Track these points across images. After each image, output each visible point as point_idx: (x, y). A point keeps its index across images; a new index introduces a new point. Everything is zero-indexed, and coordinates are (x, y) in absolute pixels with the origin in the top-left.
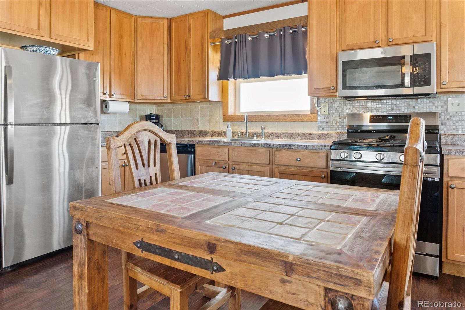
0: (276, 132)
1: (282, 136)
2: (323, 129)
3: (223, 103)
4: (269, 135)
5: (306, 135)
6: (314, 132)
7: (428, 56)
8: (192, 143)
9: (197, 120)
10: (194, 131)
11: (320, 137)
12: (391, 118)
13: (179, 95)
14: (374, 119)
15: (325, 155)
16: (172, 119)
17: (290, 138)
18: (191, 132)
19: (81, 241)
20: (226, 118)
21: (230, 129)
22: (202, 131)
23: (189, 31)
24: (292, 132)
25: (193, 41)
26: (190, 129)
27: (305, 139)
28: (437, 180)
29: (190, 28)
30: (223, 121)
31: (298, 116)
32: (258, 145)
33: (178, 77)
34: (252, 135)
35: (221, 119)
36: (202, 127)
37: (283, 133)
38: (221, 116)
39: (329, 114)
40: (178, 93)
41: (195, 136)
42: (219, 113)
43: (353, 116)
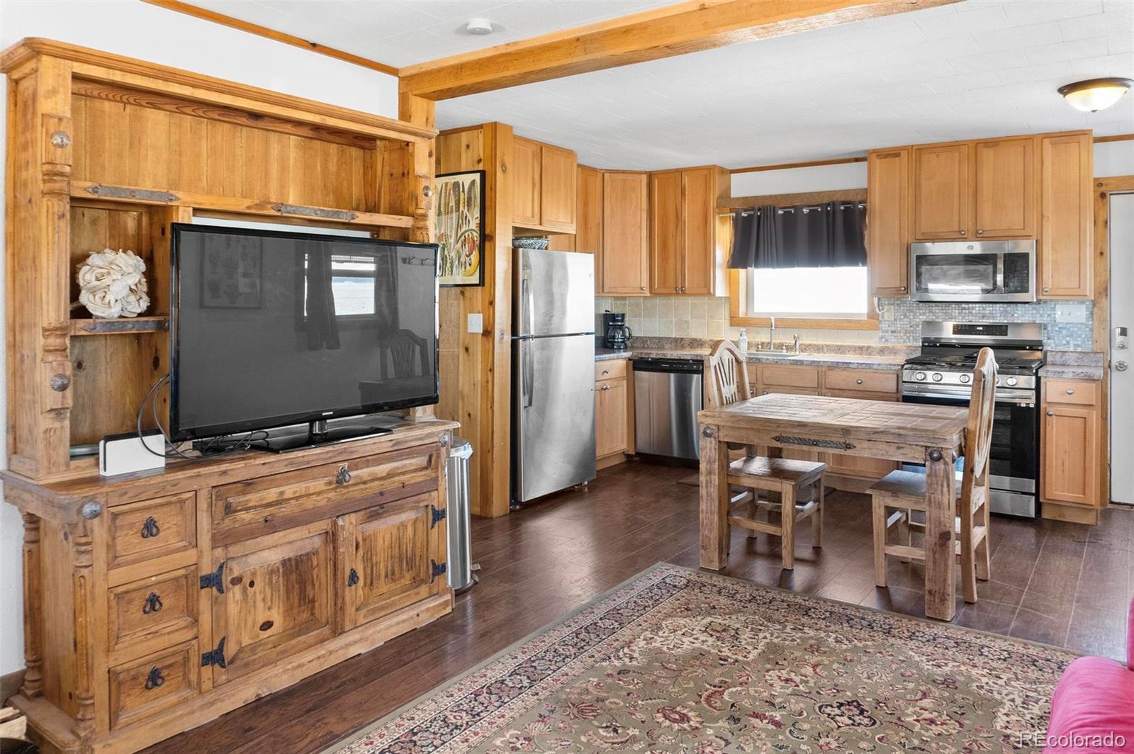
0: (815, 343)
1: (825, 349)
2: (886, 341)
3: (732, 301)
4: (805, 348)
5: (861, 348)
6: (874, 345)
7: (1025, 257)
8: (699, 358)
9: (686, 322)
10: (682, 339)
11: (882, 351)
12: (981, 328)
13: (665, 287)
14: (959, 330)
15: (895, 376)
16: (642, 319)
17: (837, 353)
18: (676, 340)
19: (711, 442)
20: (735, 321)
21: (745, 337)
22: (695, 340)
23: (683, 194)
24: (840, 344)
25: (690, 211)
26: (674, 336)
27: (860, 354)
28: (1032, 406)
29: (685, 190)
30: (731, 326)
31: (850, 321)
32: (801, 362)
33: (664, 260)
34: (780, 346)
35: (728, 322)
36: (694, 333)
37: (826, 346)
38: (728, 317)
39: (896, 320)
40: (664, 282)
41: (683, 347)
42: (723, 314)
43: (929, 324)
